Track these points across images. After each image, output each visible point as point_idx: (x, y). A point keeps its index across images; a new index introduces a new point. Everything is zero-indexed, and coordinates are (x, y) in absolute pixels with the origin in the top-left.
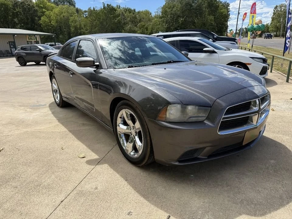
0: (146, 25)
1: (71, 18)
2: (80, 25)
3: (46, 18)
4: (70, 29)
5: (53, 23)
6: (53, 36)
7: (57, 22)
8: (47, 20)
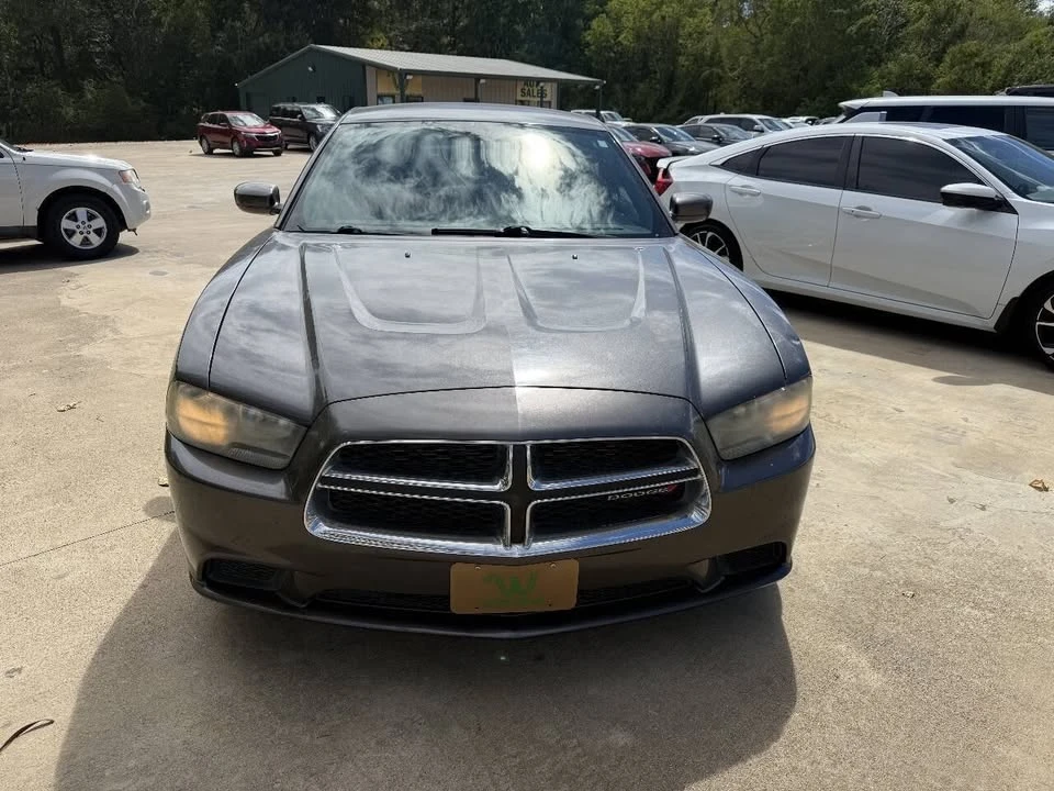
0: (985, 53)
1: (690, 23)
2: (716, 48)
3: (607, 22)
4: (674, 62)
5: (626, 38)
6: (597, 87)
7: (638, 37)
8: (609, 29)
